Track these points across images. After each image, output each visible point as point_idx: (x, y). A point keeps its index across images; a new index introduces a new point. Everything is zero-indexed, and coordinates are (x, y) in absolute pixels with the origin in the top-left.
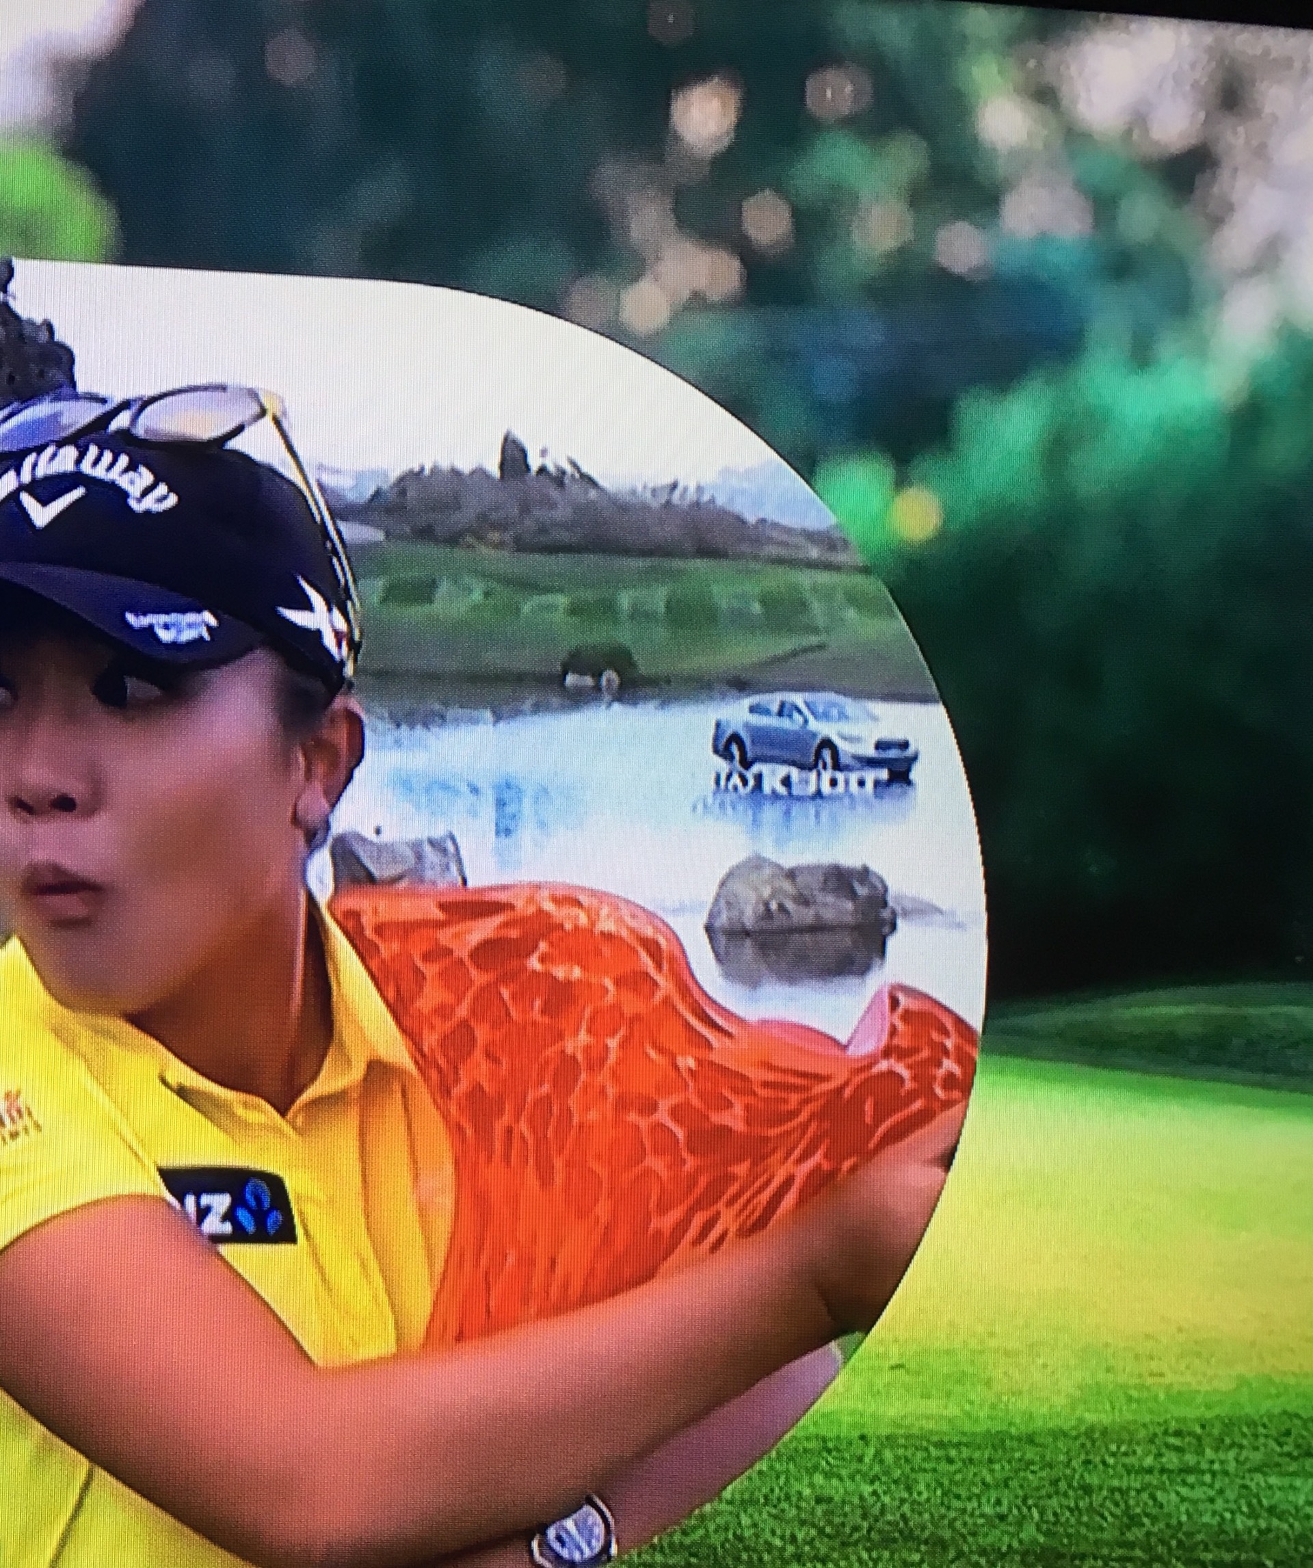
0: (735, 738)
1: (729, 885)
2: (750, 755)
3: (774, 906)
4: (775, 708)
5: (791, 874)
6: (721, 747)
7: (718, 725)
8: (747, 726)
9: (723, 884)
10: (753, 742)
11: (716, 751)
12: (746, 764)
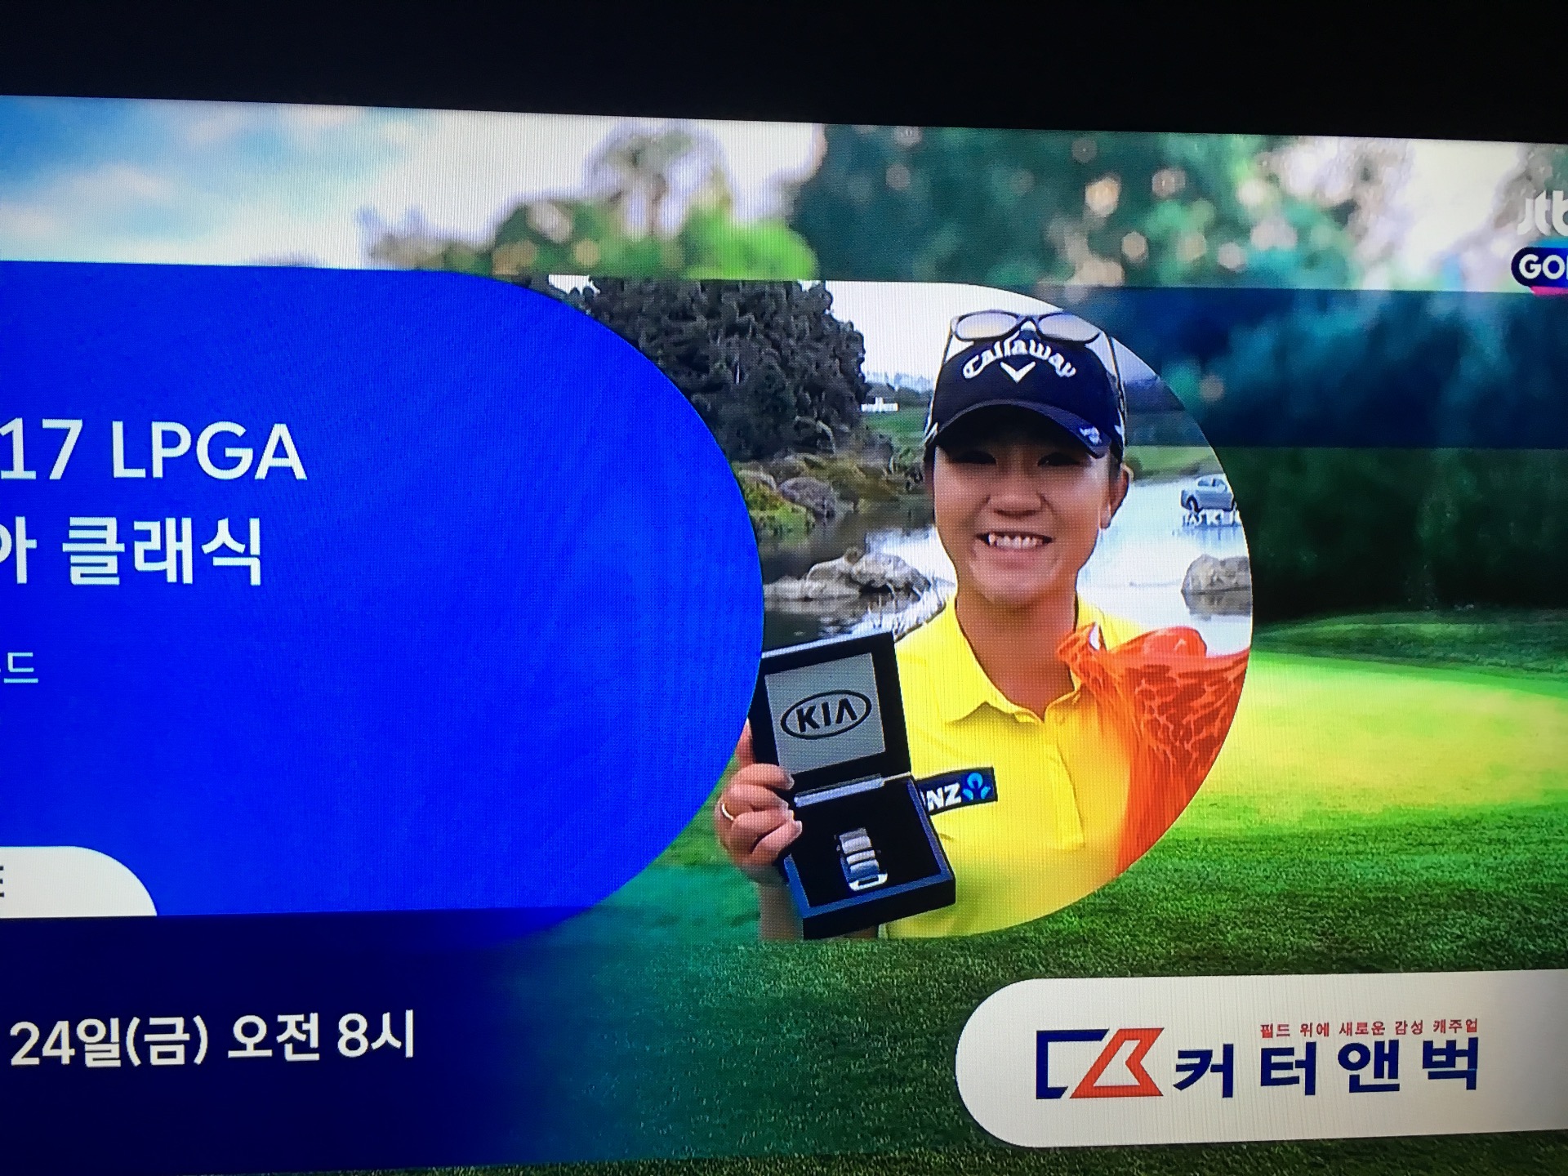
0: (1192, 498)
1: (1194, 571)
2: (1200, 507)
3: (1215, 578)
4: (1211, 482)
5: (1223, 563)
6: (1185, 502)
7: (1183, 492)
8: (1197, 491)
9: (1190, 569)
10: (1201, 500)
11: (1183, 505)
12: (1198, 510)
